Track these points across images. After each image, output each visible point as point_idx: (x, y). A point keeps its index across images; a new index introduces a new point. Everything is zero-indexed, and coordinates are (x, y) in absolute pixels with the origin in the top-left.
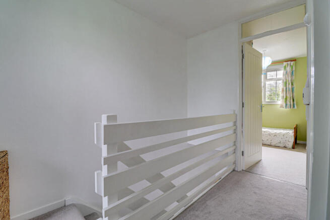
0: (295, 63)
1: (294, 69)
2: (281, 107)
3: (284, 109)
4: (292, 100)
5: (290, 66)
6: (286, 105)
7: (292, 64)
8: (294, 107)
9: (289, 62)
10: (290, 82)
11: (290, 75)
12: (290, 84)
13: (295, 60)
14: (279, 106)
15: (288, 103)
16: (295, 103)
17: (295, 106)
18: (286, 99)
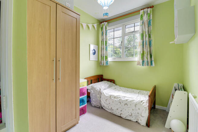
0: (153, 10)
1: (151, 18)
2: (138, 65)
3: (141, 67)
4: (149, 56)
5: (147, 14)
6: (143, 61)
7: (149, 12)
8: (151, 64)
9: (146, 10)
10: (147, 34)
11: (147, 26)
12: (147, 36)
13: (152, 7)
14: (136, 63)
15: (145, 60)
16: (153, 59)
17: (153, 62)
18: (143, 54)
